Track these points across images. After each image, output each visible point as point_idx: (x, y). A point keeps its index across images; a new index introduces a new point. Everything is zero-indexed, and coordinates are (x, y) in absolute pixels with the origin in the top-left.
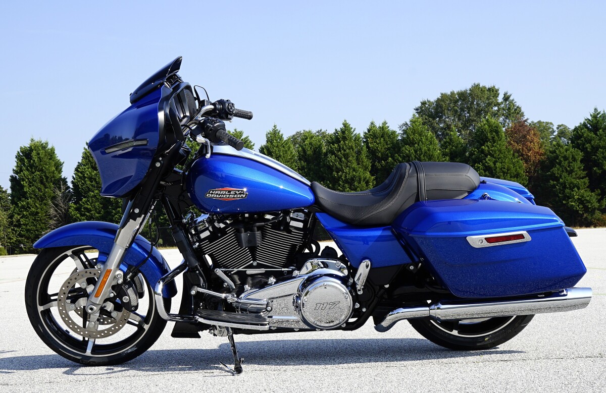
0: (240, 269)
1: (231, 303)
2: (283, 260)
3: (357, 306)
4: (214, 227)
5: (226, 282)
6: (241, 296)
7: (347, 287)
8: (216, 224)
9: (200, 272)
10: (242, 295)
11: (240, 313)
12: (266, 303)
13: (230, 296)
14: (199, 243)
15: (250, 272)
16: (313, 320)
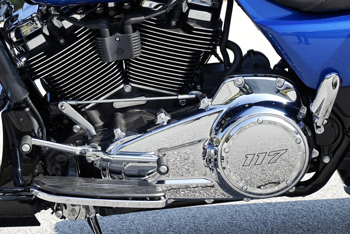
0: (101, 100)
1: (93, 162)
2: (178, 80)
3: (316, 153)
4: (52, 28)
5: (78, 124)
6: (109, 149)
7: (298, 122)
8: (56, 22)
9: (32, 110)
10: (111, 147)
11: (108, 178)
12: (155, 158)
13: (91, 149)
14: (27, 59)
15: (119, 103)
16: (241, 185)
